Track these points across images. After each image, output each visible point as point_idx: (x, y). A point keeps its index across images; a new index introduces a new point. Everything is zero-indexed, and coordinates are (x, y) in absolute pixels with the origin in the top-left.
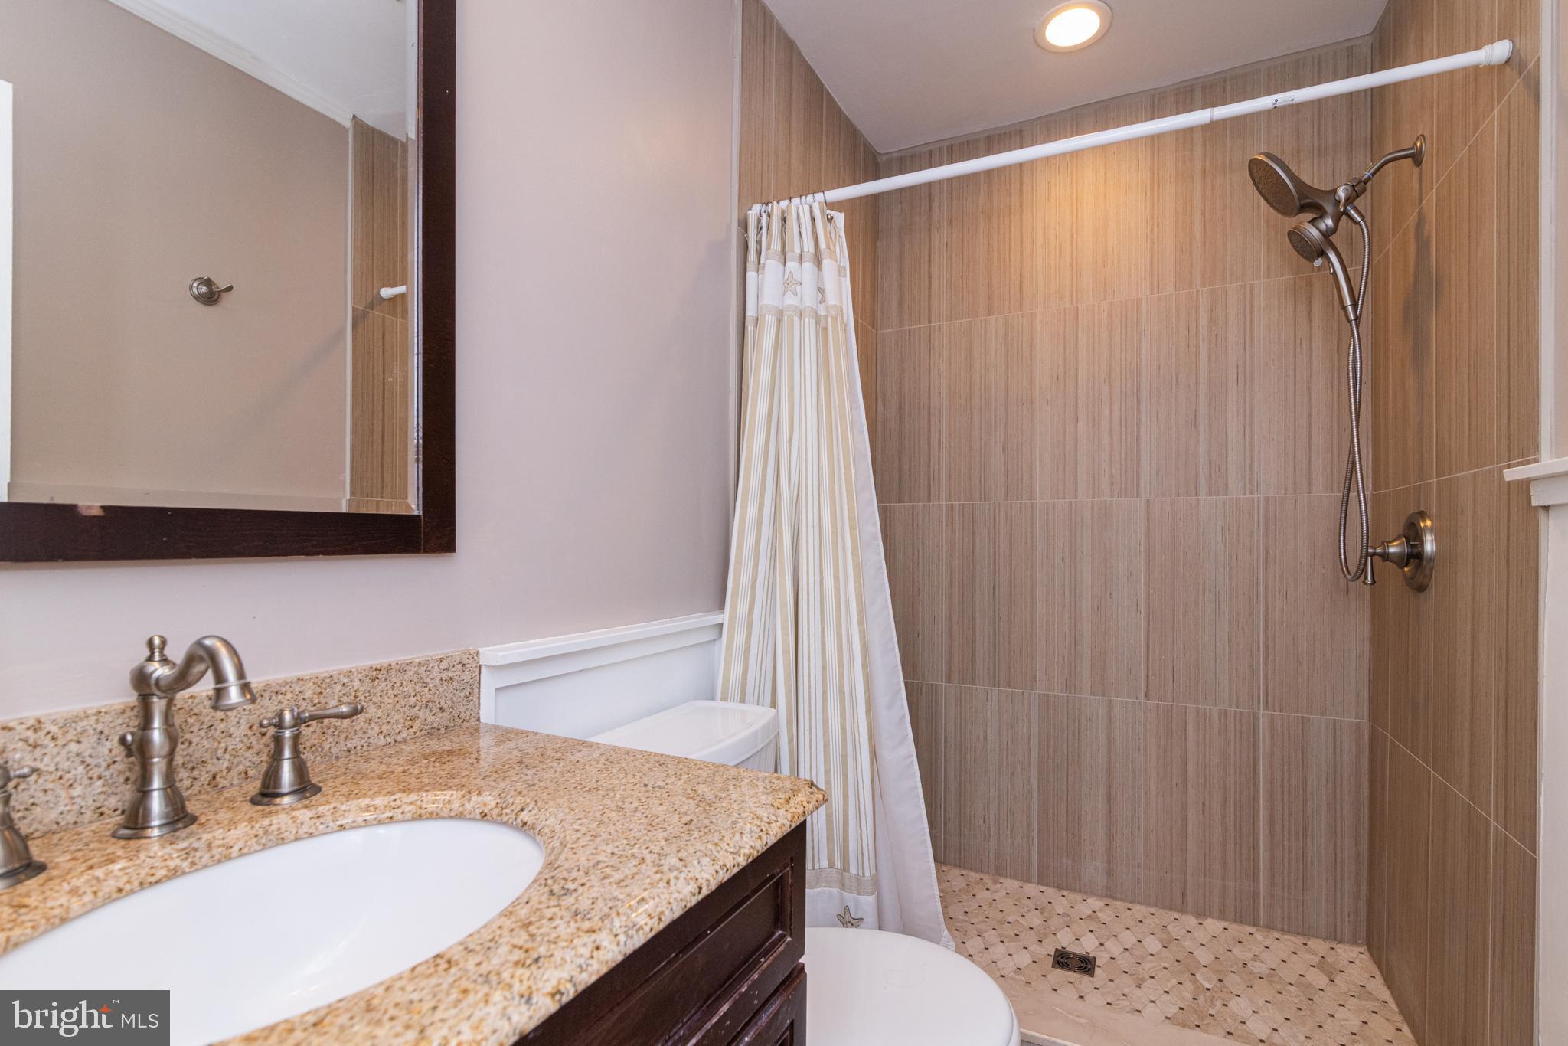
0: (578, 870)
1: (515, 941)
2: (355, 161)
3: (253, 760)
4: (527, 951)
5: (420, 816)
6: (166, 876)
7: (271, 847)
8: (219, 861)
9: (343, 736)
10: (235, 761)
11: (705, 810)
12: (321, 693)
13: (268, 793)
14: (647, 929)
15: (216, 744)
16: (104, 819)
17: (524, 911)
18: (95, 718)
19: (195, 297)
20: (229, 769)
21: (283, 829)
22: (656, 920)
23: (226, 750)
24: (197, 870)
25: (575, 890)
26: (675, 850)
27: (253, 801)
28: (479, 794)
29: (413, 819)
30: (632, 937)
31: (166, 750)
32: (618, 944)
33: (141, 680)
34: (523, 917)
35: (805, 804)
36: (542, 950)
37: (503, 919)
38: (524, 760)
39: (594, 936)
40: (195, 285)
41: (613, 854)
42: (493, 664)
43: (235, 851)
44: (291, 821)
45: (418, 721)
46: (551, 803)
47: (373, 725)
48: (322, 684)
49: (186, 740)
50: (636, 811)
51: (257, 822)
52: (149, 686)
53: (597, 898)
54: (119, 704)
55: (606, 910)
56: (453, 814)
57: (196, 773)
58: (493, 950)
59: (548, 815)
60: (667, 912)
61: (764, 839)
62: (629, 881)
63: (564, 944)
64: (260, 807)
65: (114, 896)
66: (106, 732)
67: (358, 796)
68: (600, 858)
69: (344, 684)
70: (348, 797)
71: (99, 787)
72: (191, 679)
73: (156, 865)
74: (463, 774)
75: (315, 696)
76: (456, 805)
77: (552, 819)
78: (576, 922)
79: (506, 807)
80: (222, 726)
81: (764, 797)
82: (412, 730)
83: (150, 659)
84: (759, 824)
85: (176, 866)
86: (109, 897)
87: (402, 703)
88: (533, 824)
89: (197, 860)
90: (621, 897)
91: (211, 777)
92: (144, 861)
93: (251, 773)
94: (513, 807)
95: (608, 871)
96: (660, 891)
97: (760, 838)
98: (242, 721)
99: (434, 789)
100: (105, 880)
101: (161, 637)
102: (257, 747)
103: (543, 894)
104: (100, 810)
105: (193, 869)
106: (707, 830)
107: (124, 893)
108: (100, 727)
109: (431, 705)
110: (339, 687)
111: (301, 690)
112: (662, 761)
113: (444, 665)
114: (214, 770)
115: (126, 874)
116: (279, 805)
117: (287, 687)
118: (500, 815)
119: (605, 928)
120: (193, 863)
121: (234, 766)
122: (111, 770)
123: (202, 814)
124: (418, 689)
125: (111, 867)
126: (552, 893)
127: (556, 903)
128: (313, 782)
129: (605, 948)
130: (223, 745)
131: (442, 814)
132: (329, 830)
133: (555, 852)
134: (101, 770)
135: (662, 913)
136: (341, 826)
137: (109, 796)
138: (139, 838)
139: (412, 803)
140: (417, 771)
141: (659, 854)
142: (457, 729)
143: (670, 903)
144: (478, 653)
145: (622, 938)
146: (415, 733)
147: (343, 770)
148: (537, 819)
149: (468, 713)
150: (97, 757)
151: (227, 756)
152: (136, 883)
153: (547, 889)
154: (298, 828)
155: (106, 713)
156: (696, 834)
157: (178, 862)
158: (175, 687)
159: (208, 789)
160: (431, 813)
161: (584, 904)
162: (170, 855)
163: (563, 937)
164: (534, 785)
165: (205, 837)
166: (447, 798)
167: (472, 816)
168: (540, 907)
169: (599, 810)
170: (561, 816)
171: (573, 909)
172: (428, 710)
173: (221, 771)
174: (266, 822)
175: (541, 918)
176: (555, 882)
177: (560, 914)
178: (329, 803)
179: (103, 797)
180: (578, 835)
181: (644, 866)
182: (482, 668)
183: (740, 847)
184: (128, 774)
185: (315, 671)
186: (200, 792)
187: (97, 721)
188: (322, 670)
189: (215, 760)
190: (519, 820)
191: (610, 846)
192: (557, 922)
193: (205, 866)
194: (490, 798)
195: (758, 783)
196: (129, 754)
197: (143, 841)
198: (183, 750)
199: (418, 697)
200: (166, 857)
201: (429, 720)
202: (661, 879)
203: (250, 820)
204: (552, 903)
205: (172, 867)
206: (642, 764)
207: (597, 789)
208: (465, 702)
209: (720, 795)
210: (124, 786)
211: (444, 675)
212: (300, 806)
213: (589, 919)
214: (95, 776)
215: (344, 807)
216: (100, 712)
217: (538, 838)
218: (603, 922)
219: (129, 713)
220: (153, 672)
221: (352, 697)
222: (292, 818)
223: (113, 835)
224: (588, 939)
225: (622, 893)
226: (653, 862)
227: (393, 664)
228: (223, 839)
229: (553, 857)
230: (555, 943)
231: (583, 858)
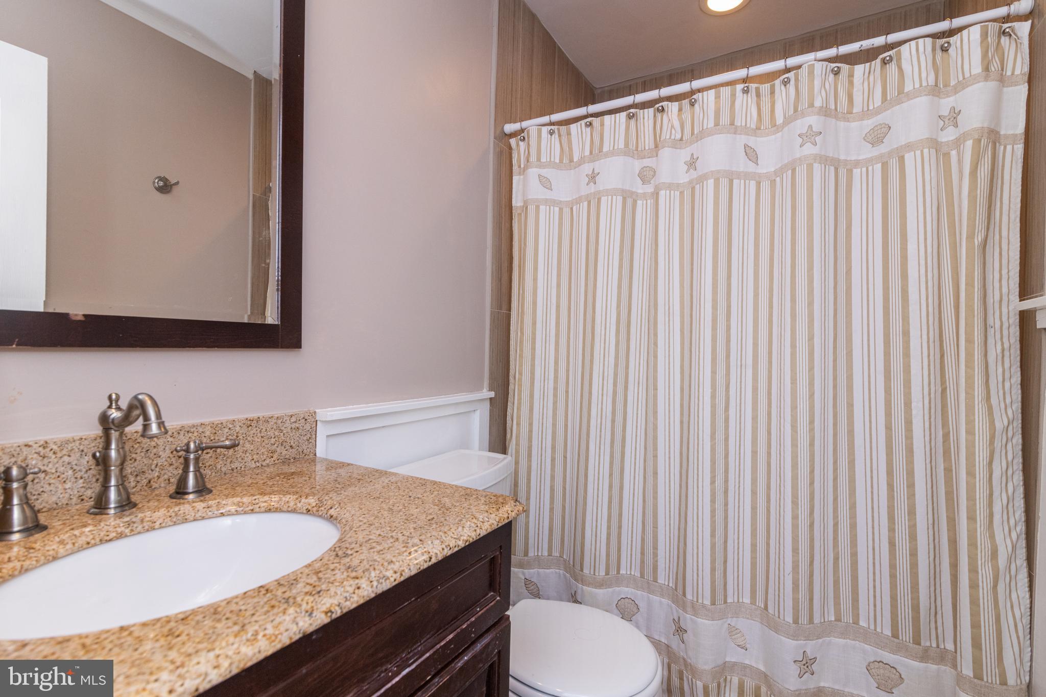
0: (356, 544)
1: (309, 581)
2: (255, 101)
3: (174, 472)
4: (314, 587)
5: (270, 509)
6: (115, 537)
7: (179, 524)
8: (148, 530)
9: (229, 460)
10: (163, 472)
11: (443, 512)
12: (216, 433)
13: (180, 492)
14: (392, 579)
15: (151, 461)
16: (84, 503)
17: (318, 564)
18: (79, 442)
19: (156, 189)
20: (159, 477)
21: (187, 513)
22: (398, 574)
23: (157, 465)
24: (134, 535)
25: (352, 555)
26: (419, 534)
27: (171, 497)
28: (306, 498)
29: (266, 512)
30: (382, 583)
31: (118, 462)
32: (372, 587)
33: (104, 419)
34: (316, 568)
35: (509, 512)
36: (324, 587)
37: (304, 568)
38: (338, 479)
39: (357, 581)
40: (156, 181)
41: (379, 535)
42: (324, 420)
43: (157, 525)
44: (191, 509)
45: (277, 454)
46: (349, 505)
47: (248, 455)
48: (217, 427)
49: (133, 458)
50: (400, 511)
51: (171, 508)
52: (108, 423)
53: (364, 560)
54: (94, 434)
55: (367, 566)
56: (290, 509)
57: (139, 478)
58: (294, 585)
59: (346, 511)
60: (407, 571)
61: (478, 531)
62: (386, 551)
63: (338, 584)
64: (174, 500)
65: (85, 546)
66: (85, 450)
67: (233, 496)
68: (371, 537)
69: (230, 429)
70: (227, 496)
71: (81, 483)
72: (131, 419)
73: (110, 530)
74: (299, 486)
75: (212, 435)
76: (292, 504)
77: (347, 514)
78: (348, 572)
79: (322, 506)
80: (155, 450)
81: (483, 507)
82: (273, 459)
83: (110, 407)
84: (476, 522)
85: (122, 531)
86: (82, 547)
87: (266, 442)
88: (337, 517)
89: (134, 528)
90: (378, 560)
91: (148, 481)
92: (103, 527)
93: (172, 480)
94: (326, 506)
95: (374, 544)
96: (404, 558)
97: (475, 530)
98: (167, 448)
99: (280, 494)
100: (80, 537)
101: (116, 394)
102: (176, 465)
103: (331, 556)
104: (82, 497)
105: (132, 534)
106: (441, 524)
107: (90, 546)
108: (82, 447)
109: (284, 444)
110: (227, 430)
111: (203, 431)
112: (423, 483)
113: (293, 419)
114: (150, 477)
115: (92, 534)
116: (186, 499)
117: (195, 429)
118: (318, 511)
119: (365, 577)
120: (132, 530)
121: (161, 476)
122: (88, 474)
123: (141, 502)
124: (277, 433)
125: (84, 529)
126: (337, 555)
127: (338, 561)
128: (208, 487)
129: (363, 588)
130: (155, 462)
131: (283, 509)
132: (214, 515)
133: (345, 533)
134: (82, 473)
135: (403, 571)
136: (222, 513)
137: (87, 489)
138: (102, 514)
139: (265, 502)
140: (271, 483)
141: (408, 536)
142: (301, 459)
143: (409, 565)
144: (315, 412)
145: (375, 584)
146: (274, 461)
147: (227, 481)
148: (339, 514)
149: (308, 450)
150: (80, 465)
151: (157, 469)
152: (98, 540)
153: (335, 553)
154: (195, 513)
155: (85, 439)
156: (434, 526)
157: (123, 529)
158: (122, 424)
159: (146, 488)
160: (277, 508)
161: (355, 562)
162: (119, 524)
163: (338, 580)
164: (341, 494)
165: (140, 515)
166: (287, 500)
167: (301, 511)
168: (329, 563)
169: (377, 510)
170: (353, 512)
171: (348, 565)
172: (283, 447)
173: (154, 478)
174: (177, 509)
175: (327, 569)
176: (340, 549)
177: (339, 567)
178: (215, 499)
179: (83, 490)
180: (361, 524)
181: (397, 543)
182: (318, 422)
183: (461, 536)
184: (98, 477)
185: (212, 420)
186: (141, 490)
187: (80, 444)
188: (216, 419)
189: (150, 471)
190: (328, 514)
191: (379, 531)
192: (337, 571)
193: (139, 533)
194: (313, 500)
195: (481, 498)
196: (98, 464)
197: (104, 516)
198: (131, 464)
199: (277, 439)
200: (116, 526)
201: (283, 454)
202: (406, 551)
203: (168, 507)
204: (335, 561)
205: (119, 532)
206: (411, 484)
207: (379, 498)
208: (306, 443)
209: (455, 504)
210: (96, 484)
211: (293, 426)
212: (198, 500)
213: (356, 571)
214: (79, 477)
215: (224, 502)
216: (82, 439)
217: (338, 525)
218: (364, 573)
219: (99, 440)
220: (111, 415)
221: (235, 437)
222: (192, 507)
223: (88, 512)
224: (354, 583)
225: (379, 558)
226: (403, 541)
227: (261, 417)
228: (151, 517)
229: (343, 536)
230: (332, 583)
231: (361, 537)
